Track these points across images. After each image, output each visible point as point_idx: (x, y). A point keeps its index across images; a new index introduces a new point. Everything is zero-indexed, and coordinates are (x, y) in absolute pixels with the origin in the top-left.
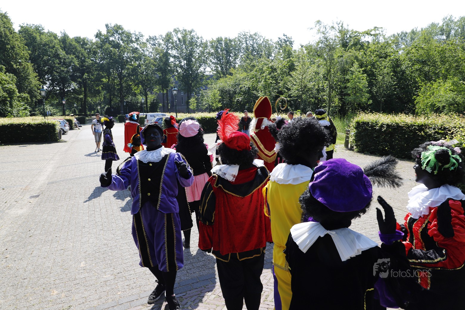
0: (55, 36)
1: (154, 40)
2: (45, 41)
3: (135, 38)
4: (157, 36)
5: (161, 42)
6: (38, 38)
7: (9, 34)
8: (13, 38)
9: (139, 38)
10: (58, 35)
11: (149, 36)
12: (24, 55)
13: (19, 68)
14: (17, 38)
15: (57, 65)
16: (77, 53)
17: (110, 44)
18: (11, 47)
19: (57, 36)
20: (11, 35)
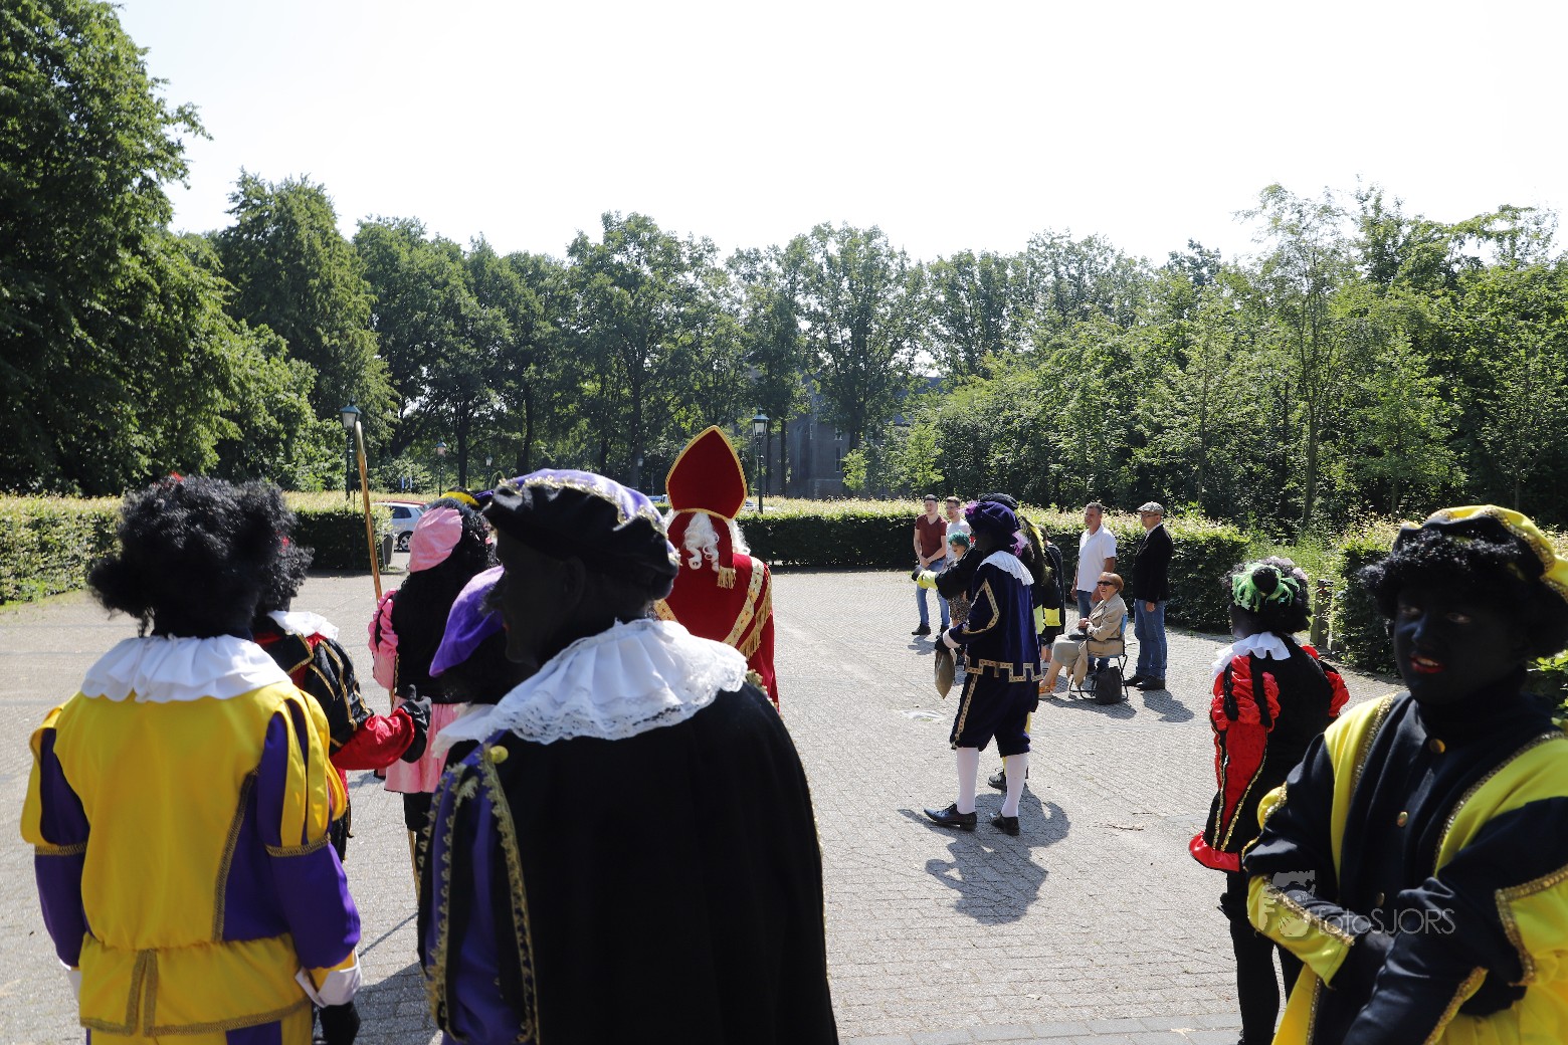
0: (454, 253)
1: (752, 263)
2: (421, 265)
3: (690, 258)
4: (762, 251)
5: (773, 266)
6: (405, 258)
7: (320, 248)
8: (330, 256)
10: (463, 248)
11: (737, 250)
12: (356, 307)
13: (336, 344)
14: (341, 260)
15: (450, 338)
16: (514, 301)
17: (610, 273)
18: (322, 283)
19: (459, 250)
20: (327, 250)
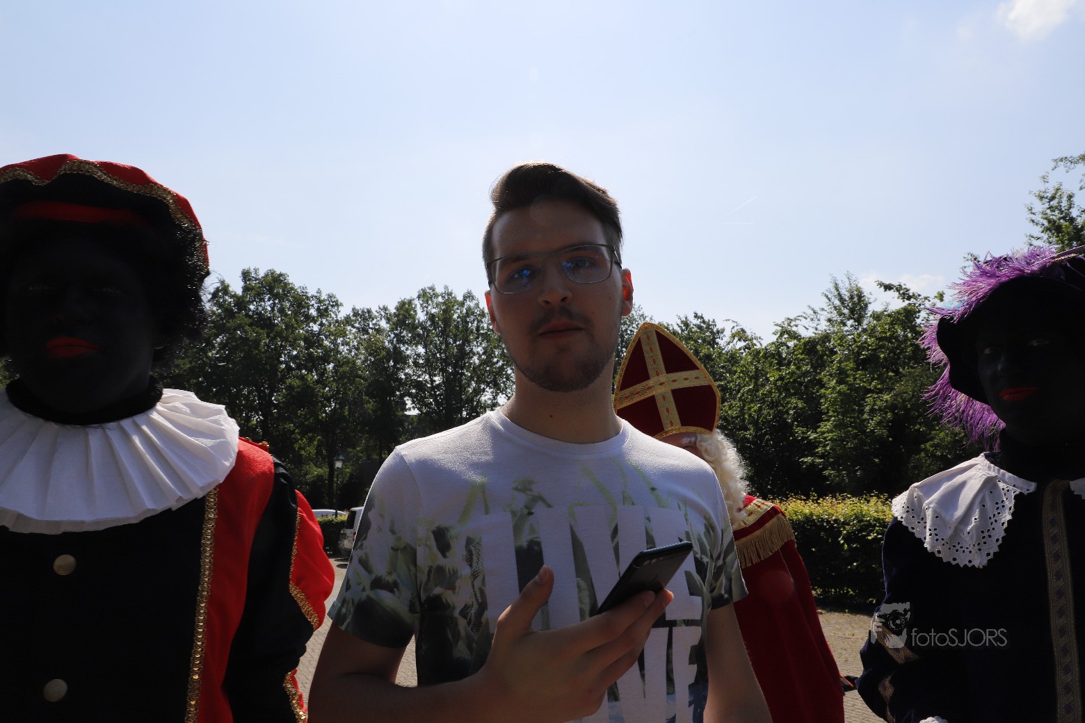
1: (365, 319)
3: (318, 310)
4: (373, 310)
5: (384, 324)
9: (326, 310)
